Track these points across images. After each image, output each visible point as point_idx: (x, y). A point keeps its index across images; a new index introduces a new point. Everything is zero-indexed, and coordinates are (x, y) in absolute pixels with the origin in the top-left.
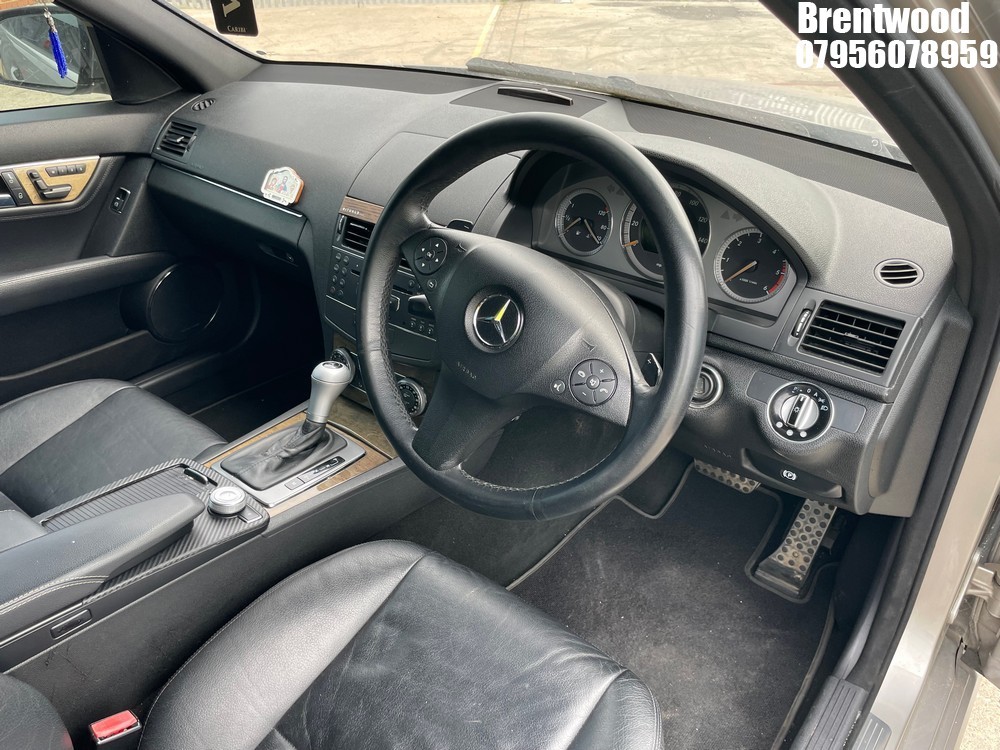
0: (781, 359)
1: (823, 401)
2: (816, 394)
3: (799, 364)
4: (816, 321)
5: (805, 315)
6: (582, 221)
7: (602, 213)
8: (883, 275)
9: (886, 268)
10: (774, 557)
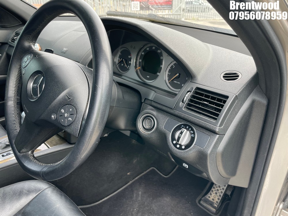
0: (177, 112)
1: (192, 132)
2: (190, 129)
3: (183, 115)
4: (193, 96)
5: (188, 94)
6: (123, 60)
7: (129, 57)
8: (224, 77)
9: (226, 74)
10: (207, 197)
